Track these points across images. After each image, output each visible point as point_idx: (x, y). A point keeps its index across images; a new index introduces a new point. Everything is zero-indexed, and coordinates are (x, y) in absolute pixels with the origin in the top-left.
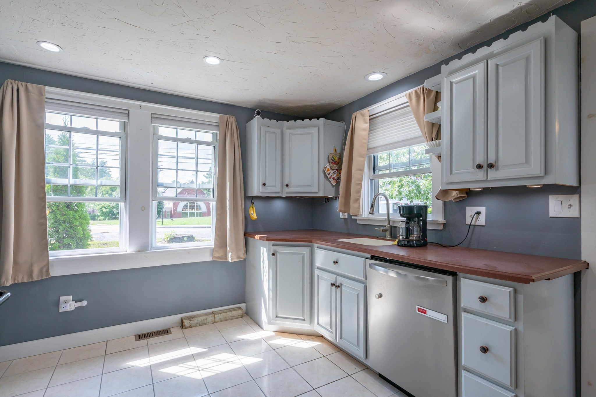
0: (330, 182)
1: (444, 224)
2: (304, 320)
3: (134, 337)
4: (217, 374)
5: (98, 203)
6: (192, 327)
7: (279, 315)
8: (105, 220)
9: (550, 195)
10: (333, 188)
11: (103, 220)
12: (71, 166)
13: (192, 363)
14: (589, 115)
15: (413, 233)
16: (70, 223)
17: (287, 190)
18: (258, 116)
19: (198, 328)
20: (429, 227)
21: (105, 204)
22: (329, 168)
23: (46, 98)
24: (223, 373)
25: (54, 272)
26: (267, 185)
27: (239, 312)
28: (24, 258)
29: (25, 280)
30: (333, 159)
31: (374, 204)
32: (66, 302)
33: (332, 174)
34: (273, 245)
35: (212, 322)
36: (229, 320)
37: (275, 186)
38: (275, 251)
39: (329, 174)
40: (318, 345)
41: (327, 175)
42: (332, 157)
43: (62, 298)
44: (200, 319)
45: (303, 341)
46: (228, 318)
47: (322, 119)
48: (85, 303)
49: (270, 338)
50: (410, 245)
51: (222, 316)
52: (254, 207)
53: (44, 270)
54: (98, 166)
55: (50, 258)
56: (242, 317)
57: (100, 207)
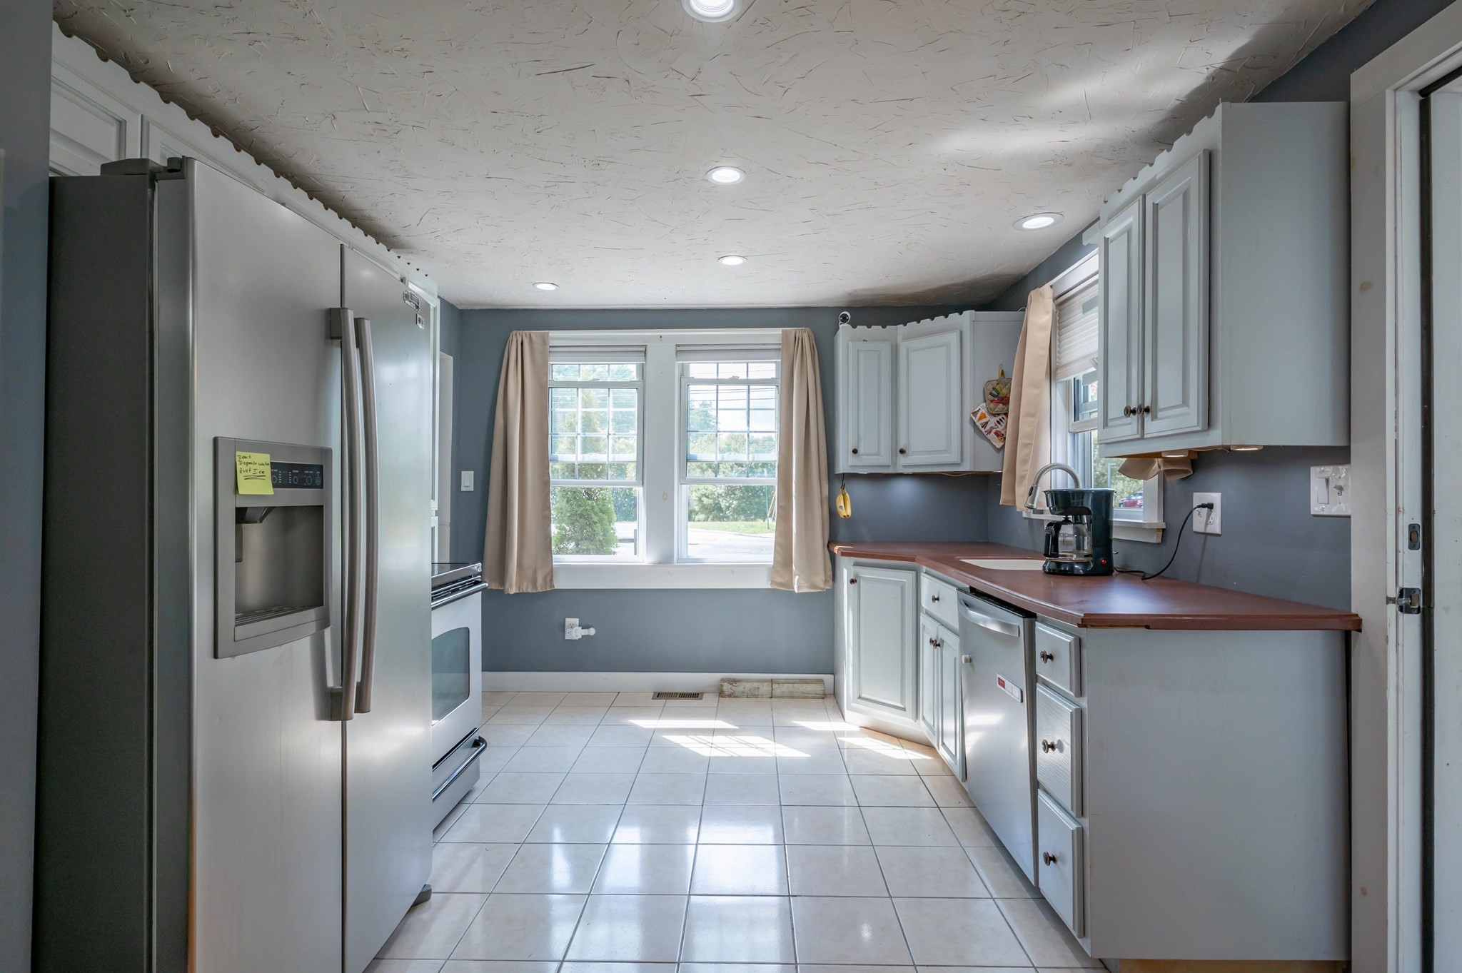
0: (989, 441)
1: (1163, 530)
2: (904, 709)
3: (653, 694)
4: (732, 757)
5: (695, 486)
6: (735, 697)
7: (863, 695)
8: (707, 520)
9: (1314, 465)
10: (998, 453)
11: (704, 521)
12: (579, 437)
13: (708, 738)
14: (1363, 284)
15: (1082, 547)
16: (587, 518)
17: (903, 460)
18: (846, 325)
19: (744, 700)
20: (1116, 535)
21: (706, 489)
22: (984, 412)
23: (550, 347)
24: (740, 758)
25: (560, 584)
26: (861, 451)
27: (817, 688)
28: (528, 561)
29: (530, 591)
30: (996, 394)
31: (1036, 488)
32: (572, 626)
33: (993, 425)
34: (856, 564)
35: (768, 696)
36: (799, 697)
37: (878, 454)
38: (857, 575)
39: (984, 425)
40: (925, 759)
41: (980, 427)
42: (991, 389)
43: (568, 621)
44: (748, 686)
45: (900, 748)
46: (796, 695)
47: (968, 312)
48: (592, 631)
49: (851, 734)
50: (1065, 571)
51: (785, 688)
52: (847, 494)
53: (548, 579)
54: (609, 434)
55: (554, 564)
56: (823, 698)
57: (698, 494)
